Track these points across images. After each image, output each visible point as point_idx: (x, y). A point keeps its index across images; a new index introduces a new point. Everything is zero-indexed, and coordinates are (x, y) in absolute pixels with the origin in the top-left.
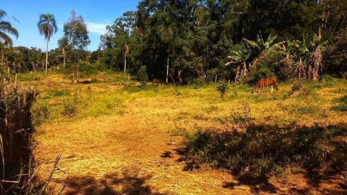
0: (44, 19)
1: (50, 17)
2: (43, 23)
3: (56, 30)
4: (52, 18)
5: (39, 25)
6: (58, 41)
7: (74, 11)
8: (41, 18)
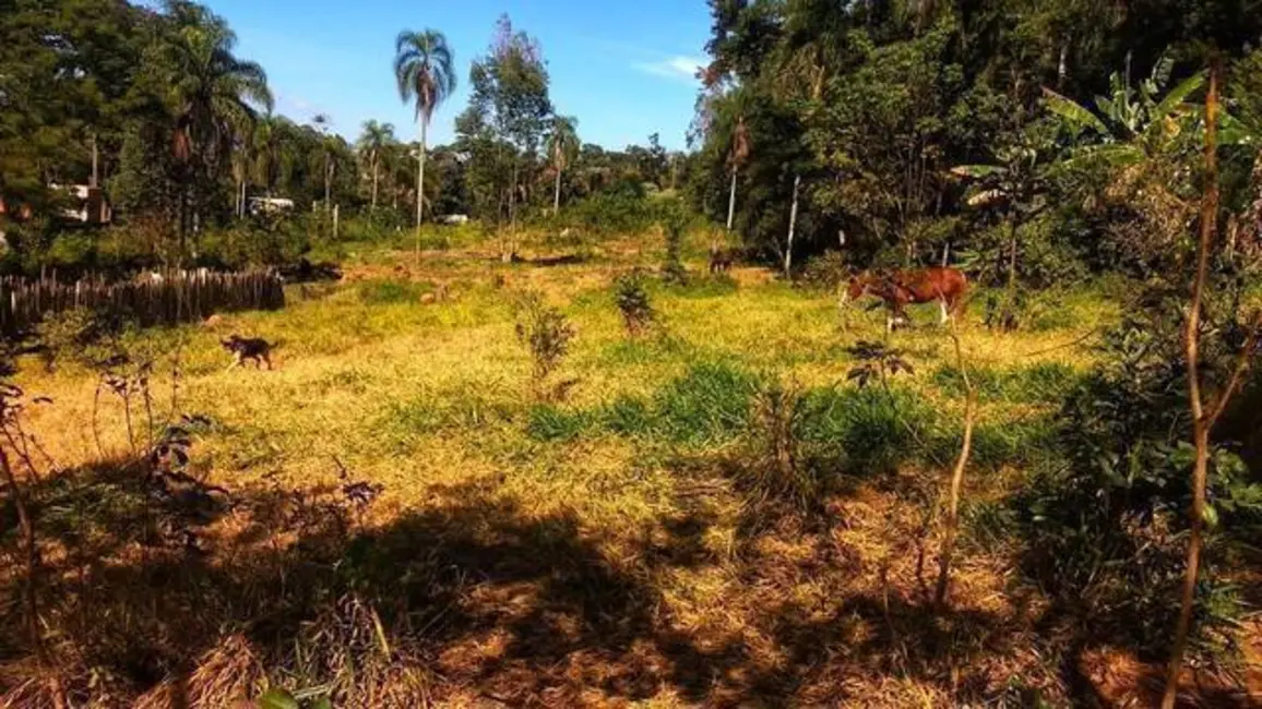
0: (412, 48)
1: (432, 39)
2: (408, 62)
3: (452, 84)
4: (439, 43)
5: (398, 68)
6: (457, 119)
7: (506, 16)
8: (399, 45)
